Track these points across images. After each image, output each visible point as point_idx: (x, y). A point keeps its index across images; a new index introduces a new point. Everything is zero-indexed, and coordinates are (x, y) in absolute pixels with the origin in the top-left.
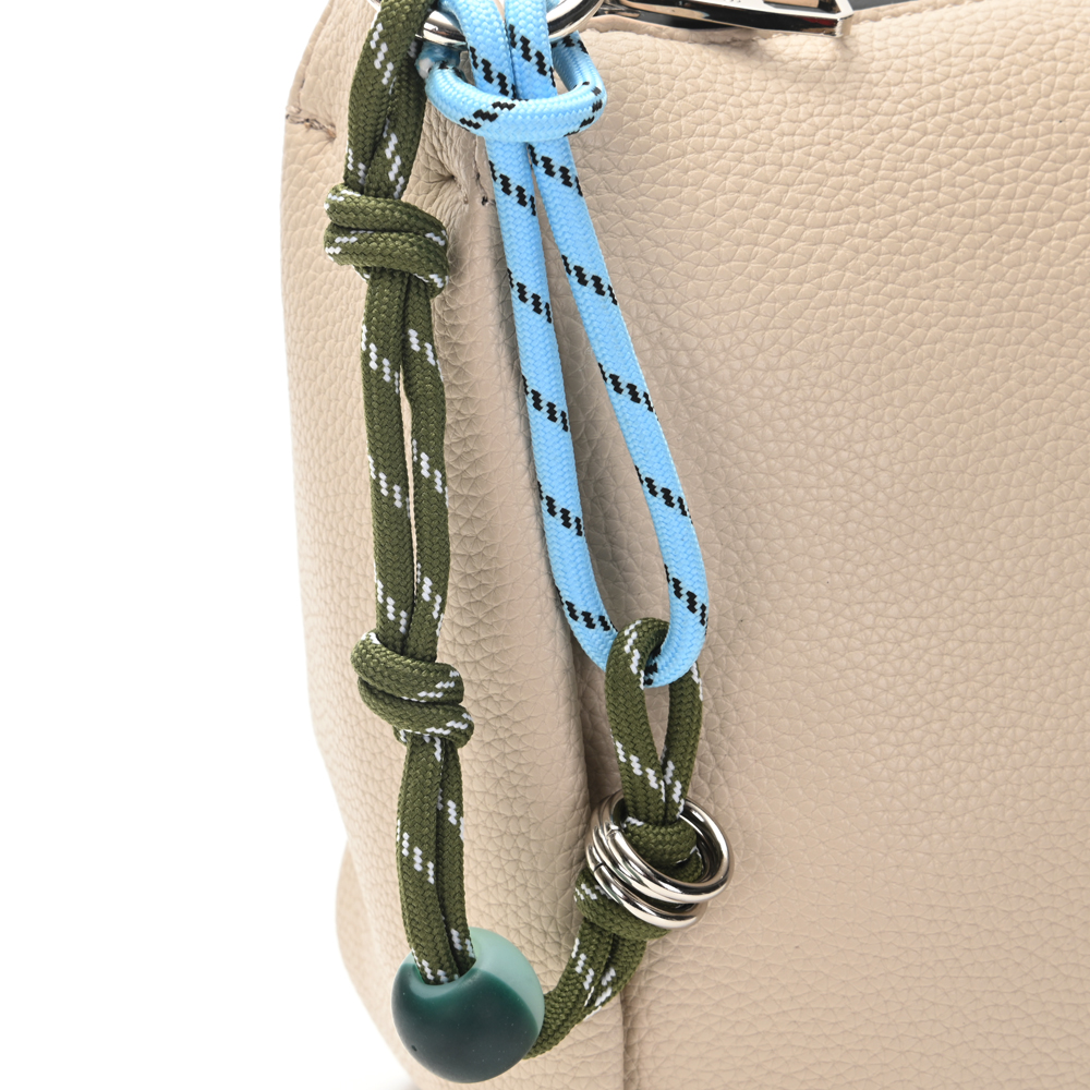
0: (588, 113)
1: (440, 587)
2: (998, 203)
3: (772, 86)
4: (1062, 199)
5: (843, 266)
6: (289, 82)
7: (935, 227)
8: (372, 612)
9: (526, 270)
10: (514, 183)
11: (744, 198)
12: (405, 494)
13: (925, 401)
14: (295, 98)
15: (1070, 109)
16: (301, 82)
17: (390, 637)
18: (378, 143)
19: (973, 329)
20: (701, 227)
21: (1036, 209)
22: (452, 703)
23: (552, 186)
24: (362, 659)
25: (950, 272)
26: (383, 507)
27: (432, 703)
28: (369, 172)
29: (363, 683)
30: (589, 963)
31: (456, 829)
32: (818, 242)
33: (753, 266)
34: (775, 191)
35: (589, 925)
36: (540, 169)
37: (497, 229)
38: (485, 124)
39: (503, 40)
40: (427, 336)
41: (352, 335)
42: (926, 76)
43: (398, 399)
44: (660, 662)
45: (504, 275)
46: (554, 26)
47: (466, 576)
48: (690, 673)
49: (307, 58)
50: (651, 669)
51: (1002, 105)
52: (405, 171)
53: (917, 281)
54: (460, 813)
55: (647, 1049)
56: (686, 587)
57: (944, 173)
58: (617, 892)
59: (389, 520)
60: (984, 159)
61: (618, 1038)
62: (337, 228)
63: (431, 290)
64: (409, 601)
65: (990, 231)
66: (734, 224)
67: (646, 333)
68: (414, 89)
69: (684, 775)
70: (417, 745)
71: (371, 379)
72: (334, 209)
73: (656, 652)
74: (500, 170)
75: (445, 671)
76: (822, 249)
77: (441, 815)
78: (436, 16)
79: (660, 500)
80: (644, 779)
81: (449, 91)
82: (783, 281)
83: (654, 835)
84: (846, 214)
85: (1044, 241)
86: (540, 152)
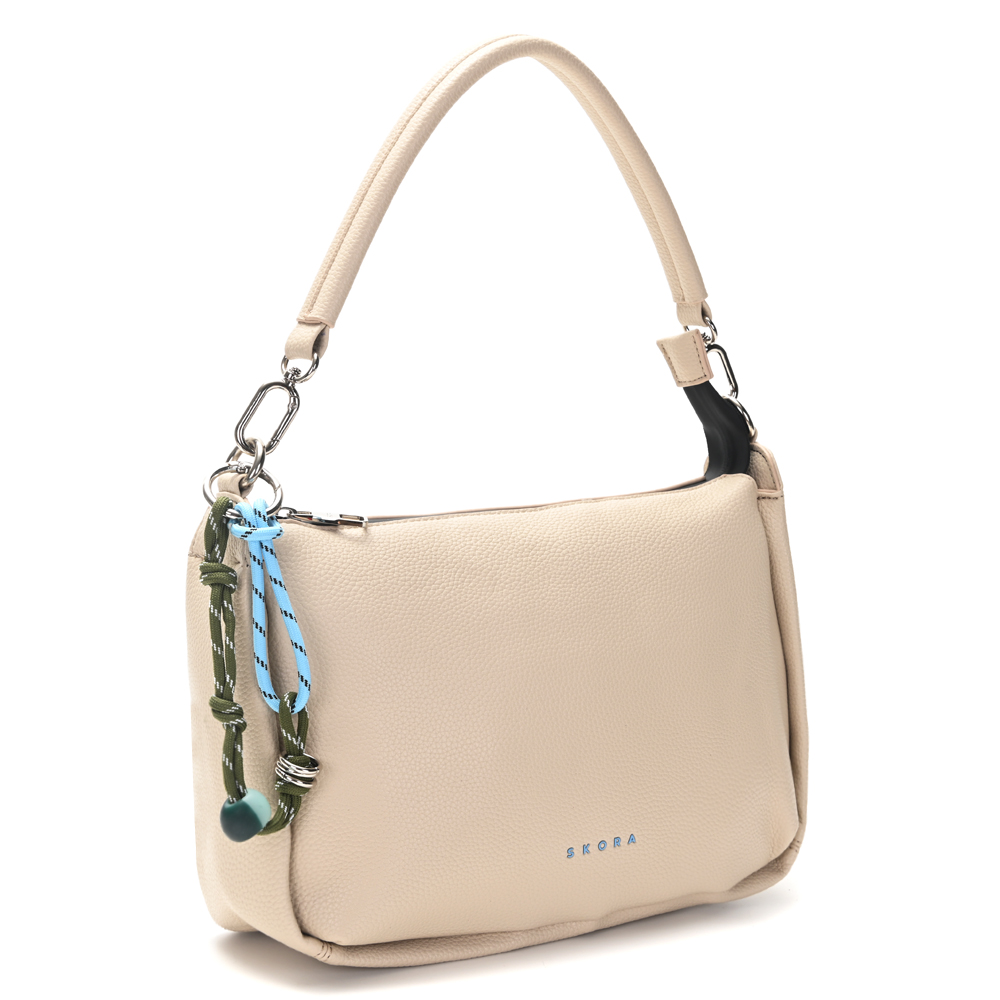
0: (278, 532)
1: (233, 677)
2: (413, 578)
3: (342, 541)
4: (435, 578)
5: (362, 593)
6: (190, 544)
7: (392, 583)
8: (214, 687)
9: (259, 585)
10: (257, 558)
11: (330, 571)
12: (222, 649)
13: (388, 635)
14: (192, 549)
15: (438, 552)
16: (193, 543)
17: (219, 695)
18: (213, 547)
19: (404, 614)
20: (316, 579)
21: (426, 580)
22: (240, 713)
23: (267, 555)
24: (213, 704)
25: (397, 597)
26: (215, 653)
27: (231, 713)
28: (211, 556)
29: (213, 710)
30: (285, 805)
31: (240, 754)
32: (354, 585)
33: (333, 592)
34: (340, 570)
35: (283, 794)
36: (264, 549)
37: (250, 575)
38: (249, 535)
39: (253, 513)
40: (230, 602)
41: (206, 604)
42: (392, 541)
43: (220, 622)
44: (296, 704)
45: (251, 586)
46: (268, 513)
47: (241, 685)
48: (304, 709)
49: (196, 536)
50: (293, 707)
51: (416, 550)
52: (222, 555)
53: (386, 599)
54: (242, 749)
55: (299, 848)
56: (305, 678)
57: (396, 568)
58: (289, 779)
59: (217, 658)
60: (409, 565)
61: (289, 842)
62: (203, 574)
63: (231, 591)
64: (223, 682)
65: (411, 586)
66: (327, 579)
67: (298, 610)
68: (225, 531)
69: (304, 740)
70: (228, 727)
71: (212, 615)
72: (202, 568)
73: (294, 701)
74: (253, 554)
75: (235, 705)
76: (355, 587)
77: (235, 750)
78: (230, 510)
79: (299, 650)
80: (292, 741)
81: (236, 529)
82: (342, 596)
83: (297, 758)
84: (364, 578)
85: (428, 590)
86: (264, 545)
